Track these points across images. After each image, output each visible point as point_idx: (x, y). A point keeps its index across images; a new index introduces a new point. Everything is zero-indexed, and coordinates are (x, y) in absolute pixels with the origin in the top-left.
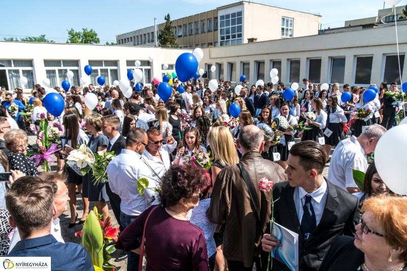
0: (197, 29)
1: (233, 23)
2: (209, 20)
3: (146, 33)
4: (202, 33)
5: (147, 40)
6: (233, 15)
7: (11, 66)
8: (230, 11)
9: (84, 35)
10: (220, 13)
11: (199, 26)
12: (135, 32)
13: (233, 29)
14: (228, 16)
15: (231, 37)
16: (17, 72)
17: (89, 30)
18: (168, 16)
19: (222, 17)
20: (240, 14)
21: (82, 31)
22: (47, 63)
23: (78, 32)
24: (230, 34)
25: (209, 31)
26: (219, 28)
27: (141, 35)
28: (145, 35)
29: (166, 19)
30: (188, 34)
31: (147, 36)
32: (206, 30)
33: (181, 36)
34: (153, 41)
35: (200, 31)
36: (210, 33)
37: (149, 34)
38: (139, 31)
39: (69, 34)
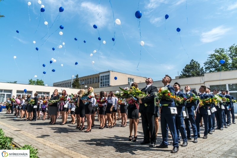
0: (91, 82)
1: (106, 80)
2: (96, 78)
3: (68, 82)
4: (90, 84)
5: (68, 86)
6: (106, 76)
7: (2, 92)
8: (105, 74)
9: (37, 82)
10: (101, 75)
11: (92, 81)
12: (62, 82)
13: (106, 82)
14: (104, 76)
15: (105, 85)
16: (4, 95)
17: (40, 80)
18: (78, 75)
19: (101, 77)
20: (109, 76)
21: (36, 80)
22: (18, 92)
23: (34, 80)
24: (105, 84)
25: (96, 82)
26: (100, 81)
27: (65, 83)
28: (67, 83)
29: (76, 76)
30: (87, 84)
31: (68, 84)
32: (95, 82)
33: (83, 84)
34: (71, 86)
35: (92, 83)
36: (96, 83)
37: (69, 83)
38: (64, 81)
39: (29, 81)
